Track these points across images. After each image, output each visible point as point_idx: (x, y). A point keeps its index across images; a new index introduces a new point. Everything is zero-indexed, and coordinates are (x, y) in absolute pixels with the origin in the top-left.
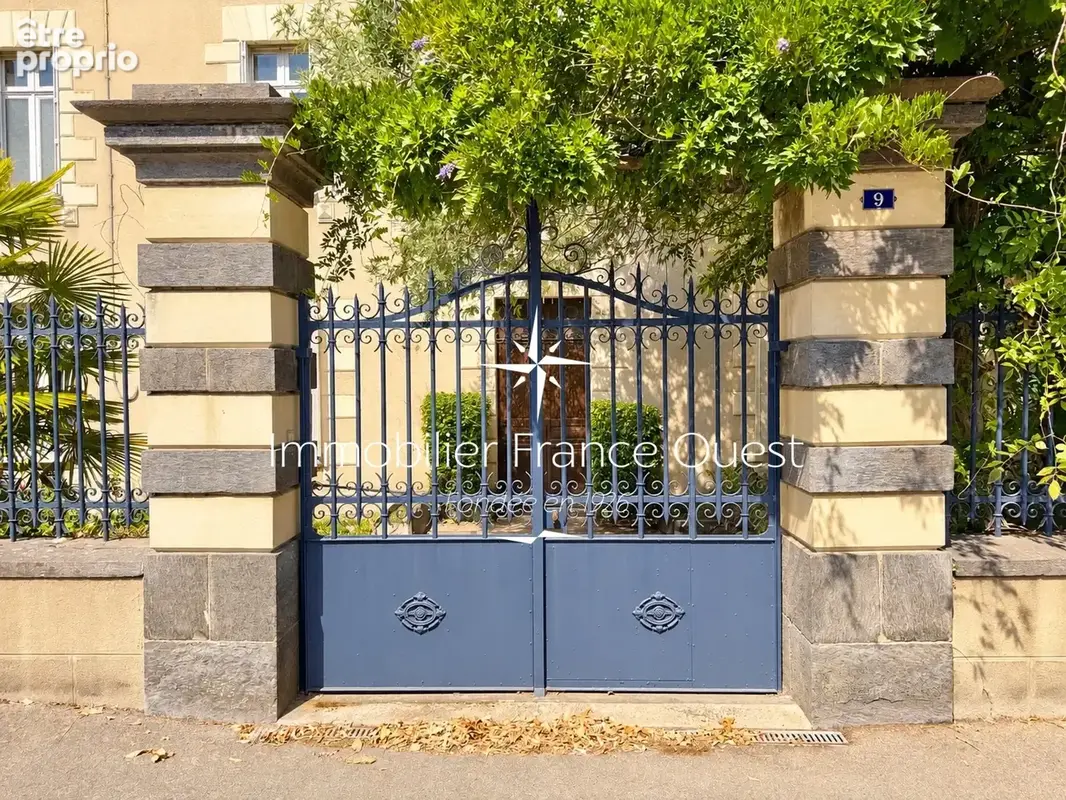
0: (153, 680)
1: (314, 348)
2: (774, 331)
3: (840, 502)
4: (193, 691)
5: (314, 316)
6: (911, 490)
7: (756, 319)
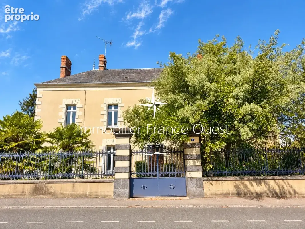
0: (114, 194)
1: (132, 155)
2: (184, 154)
3: (191, 172)
4: (119, 195)
5: (132, 152)
6: (198, 171)
7: (181, 152)
